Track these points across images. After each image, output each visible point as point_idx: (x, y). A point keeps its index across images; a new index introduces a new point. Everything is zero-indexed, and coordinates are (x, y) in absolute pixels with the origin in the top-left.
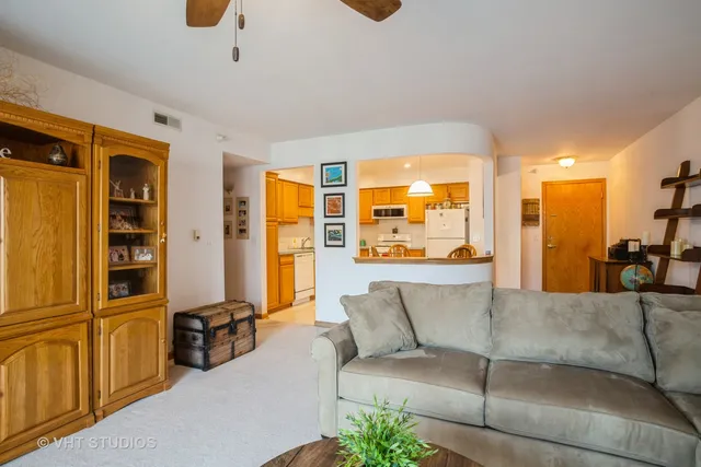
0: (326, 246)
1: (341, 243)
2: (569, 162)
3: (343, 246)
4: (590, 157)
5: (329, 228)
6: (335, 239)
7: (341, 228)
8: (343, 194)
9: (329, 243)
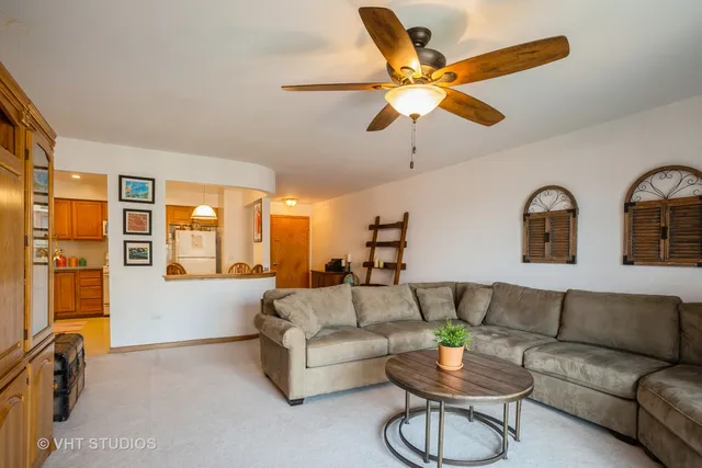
0: (126, 264)
1: (147, 261)
2: (294, 203)
3: (151, 264)
4: (306, 201)
5: (129, 246)
6: (139, 257)
7: (147, 245)
8: (150, 212)
9: (129, 261)
